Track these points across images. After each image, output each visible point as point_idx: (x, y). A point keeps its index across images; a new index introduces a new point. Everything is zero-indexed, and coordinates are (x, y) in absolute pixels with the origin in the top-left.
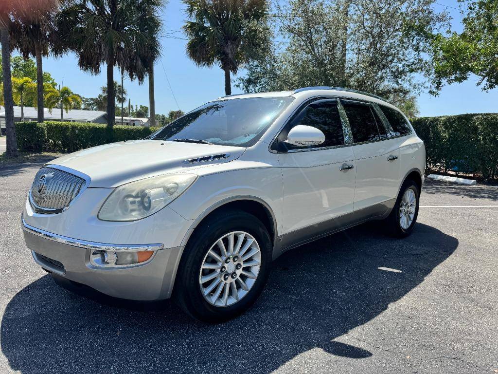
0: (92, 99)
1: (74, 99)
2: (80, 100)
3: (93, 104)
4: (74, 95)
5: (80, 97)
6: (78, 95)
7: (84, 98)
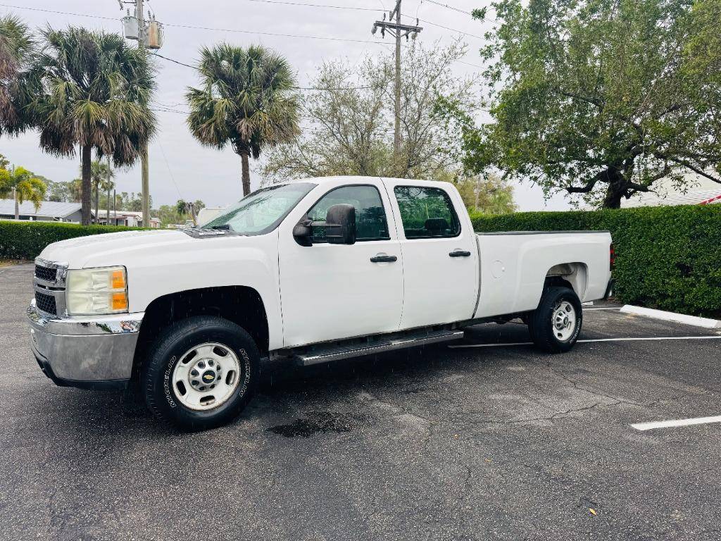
0: (64, 184)
1: (34, 184)
2: (44, 184)
3: (66, 190)
4: (35, 177)
5: (45, 179)
6: (42, 178)
7: (51, 181)
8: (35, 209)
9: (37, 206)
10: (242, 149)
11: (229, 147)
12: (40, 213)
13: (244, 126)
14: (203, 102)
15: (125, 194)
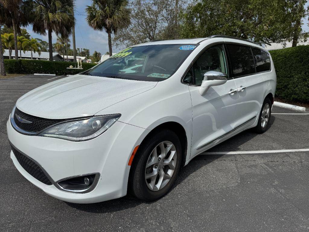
8: (38, 55)
9: (40, 54)
10: (109, 31)
11: (104, 30)
12: (41, 57)
13: (108, 21)
14: (91, 11)
15: (78, 49)
